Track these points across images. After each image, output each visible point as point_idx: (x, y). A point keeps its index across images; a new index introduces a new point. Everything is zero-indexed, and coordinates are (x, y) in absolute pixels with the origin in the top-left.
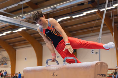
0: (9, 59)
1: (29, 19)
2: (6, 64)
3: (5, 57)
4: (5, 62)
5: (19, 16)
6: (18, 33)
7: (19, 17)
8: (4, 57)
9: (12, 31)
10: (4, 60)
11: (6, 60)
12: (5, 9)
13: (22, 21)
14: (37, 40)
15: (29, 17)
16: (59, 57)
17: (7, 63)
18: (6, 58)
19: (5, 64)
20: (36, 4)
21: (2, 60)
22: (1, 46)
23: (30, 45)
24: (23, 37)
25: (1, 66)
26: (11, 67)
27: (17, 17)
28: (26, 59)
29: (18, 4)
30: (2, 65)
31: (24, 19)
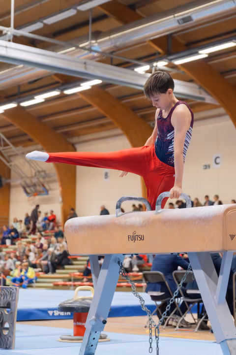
0: (56, 177)
1: (112, 53)
2: (47, 191)
3: (44, 171)
4: (43, 186)
5: (81, 46)
6: (81, 96)
7: (79, 50)
8: (40, 169)
9: (62, 90)
10: (41, 180)
11: (47, 179)
12: (38, 26)
13: (88, 62)
14: (139, 114)
15: (111, 48)
16: (209, 166)
17: (51, 189)
18: (47, 172)
19: (43, 192)
20: (132, 7)
21: (35, 180)
22: (31, 137)
23: (119, 131)
24: (96, 108)
25: (32, 197)
26: (64, 201)
27: (74, 48)
28: (109, 175)
29: (76, 9)
30: (35, 195)
31: (96, 54)
